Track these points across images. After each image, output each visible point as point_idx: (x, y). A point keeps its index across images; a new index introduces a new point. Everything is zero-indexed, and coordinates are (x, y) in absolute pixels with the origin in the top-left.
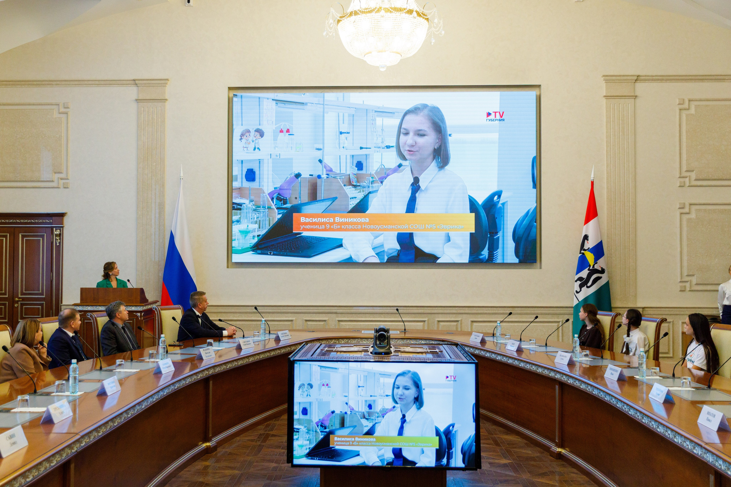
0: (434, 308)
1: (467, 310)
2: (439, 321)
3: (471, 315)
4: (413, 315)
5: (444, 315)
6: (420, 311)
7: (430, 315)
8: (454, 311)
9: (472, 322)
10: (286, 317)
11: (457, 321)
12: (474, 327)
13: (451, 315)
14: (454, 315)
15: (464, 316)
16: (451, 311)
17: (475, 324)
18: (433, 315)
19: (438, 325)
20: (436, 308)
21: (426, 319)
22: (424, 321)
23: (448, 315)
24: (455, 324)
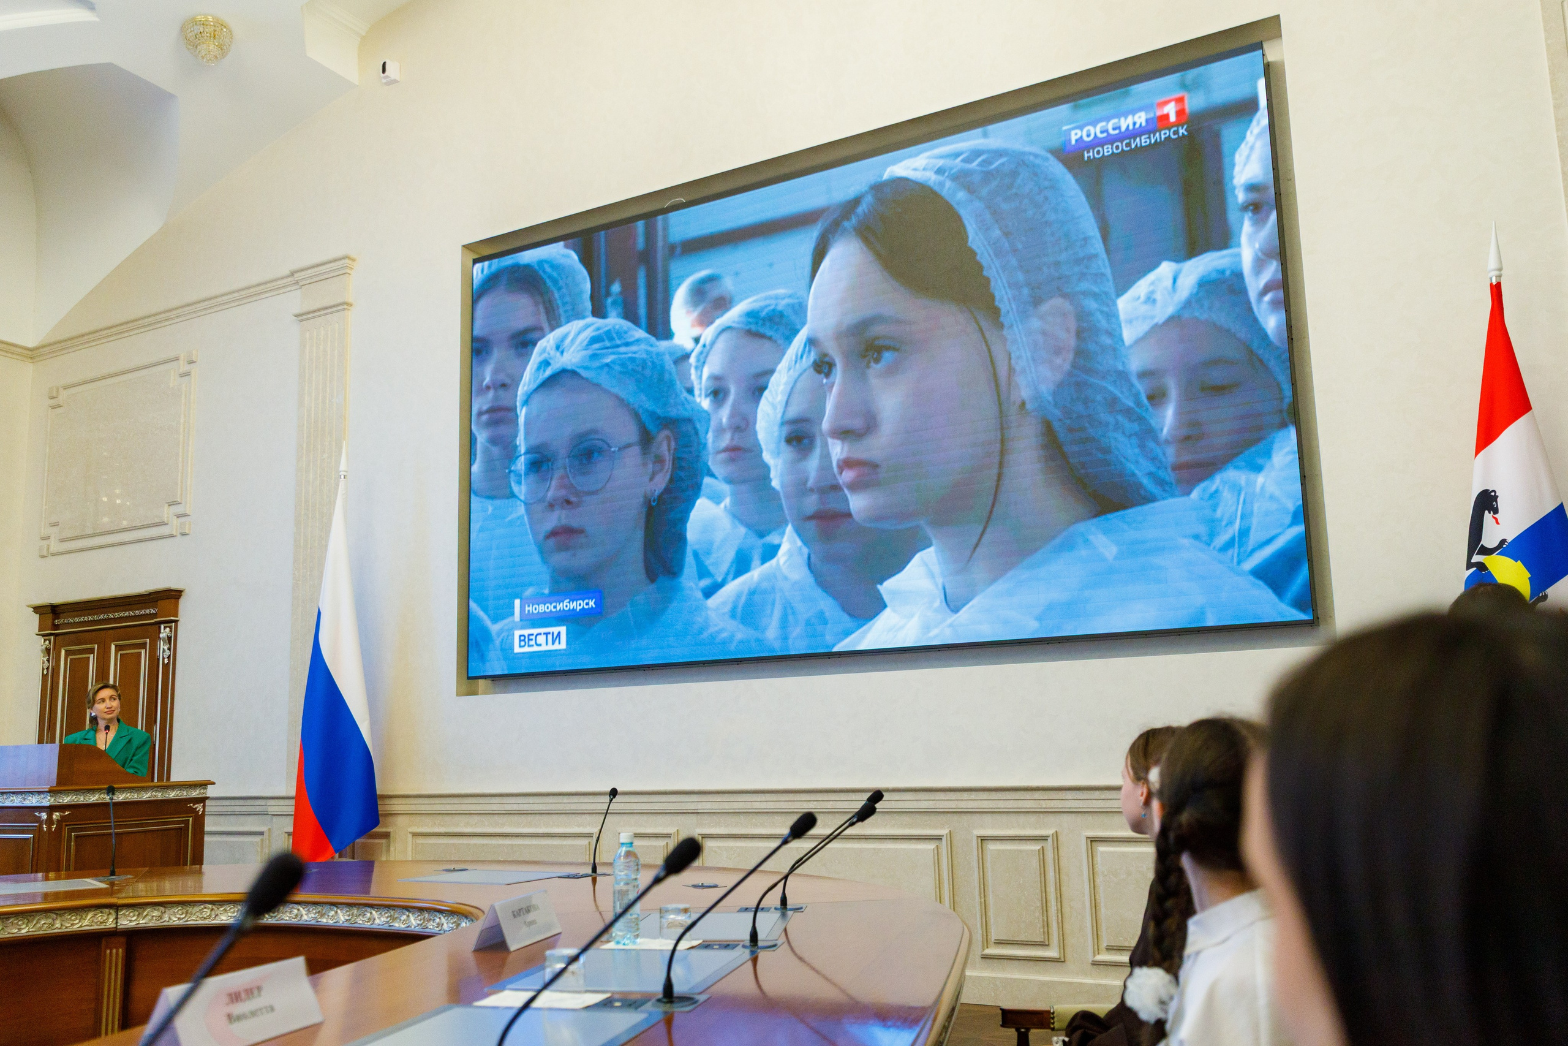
0: (965, 795)
1: (1072, 801)
2: (983, 839)
3: (1090, 818)
4: (906, 819)
5: (998, 817)
6: (924, 805)
7: (956, 817)
8: (1028, 802)
9: (1094, 841)
10: (579, 826)
11: (1044, 838)
12: (1098, 859)
13: (1022, 819)
14: (1033, 818)
15: (1065, 818)
16: (1020, 804)
17: (1102, 849)
18: (965, 817)
19: (982, 850)
20: (973, 795)
21: (943, 832)
22: (938, 838)
23: (1013, 818)
24: (1036, 847)
